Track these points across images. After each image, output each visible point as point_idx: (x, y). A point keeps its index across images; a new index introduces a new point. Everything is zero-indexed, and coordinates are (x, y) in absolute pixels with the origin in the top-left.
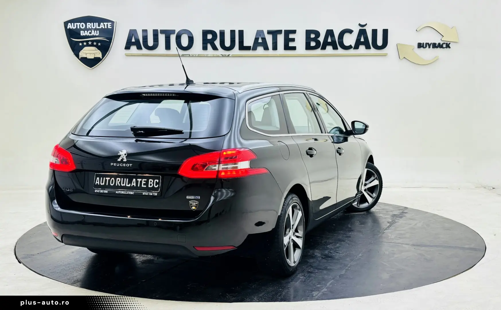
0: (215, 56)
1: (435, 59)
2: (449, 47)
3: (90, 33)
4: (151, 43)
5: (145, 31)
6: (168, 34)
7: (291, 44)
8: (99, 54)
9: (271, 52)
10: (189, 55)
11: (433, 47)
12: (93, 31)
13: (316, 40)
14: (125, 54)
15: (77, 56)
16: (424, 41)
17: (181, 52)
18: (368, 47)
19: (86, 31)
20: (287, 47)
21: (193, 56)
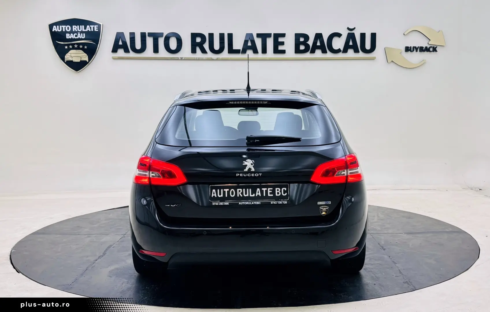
0: (204, 59)
1: (422, 63)
2: (436, 51)
3: (76, 36)
4: (138, 46)
5: (132, 35)
6: (156, 37)
7: (280, 48)
8: (85, 58)
9: (260, 55)
10: (178, 58)
11: (420, 51)
12: (79, 34)
13: (305, 43)
14: (112, 57)
15: (63, 59)
16: (411, 45)
17: (170, 55)
18: (356, 51)
19: (72, 34)
20: (276, 51)
21: (182, 59)
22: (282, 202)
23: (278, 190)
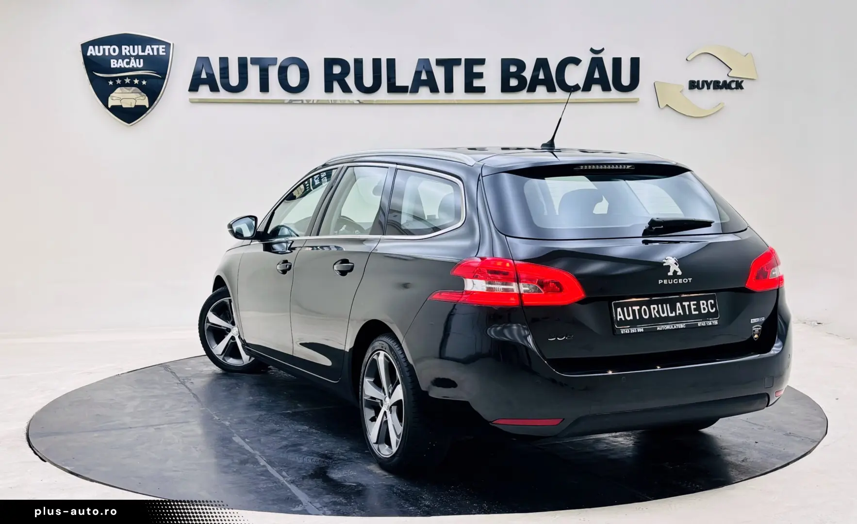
0: (346, 102)
1: (718, 108)
2: (742, 88)
3: (128, 63)
4: (234, 80)
5: (224, 62)
6: (264, 65)
7: (477, 83)
8: (144, 101)
9: (442, 95)
10: (302, 101)
11: (714, 88)
12: (133, 60)
13: (518, 75)
14: (190, 99)
15: (105, 103)
16: (699, 77)
17: (288, 96)
18: (606, 88)
19: (120, 61)
20: (470, 88)
21: (308, 103)
22: (712, 323)
23: (703, 304)
